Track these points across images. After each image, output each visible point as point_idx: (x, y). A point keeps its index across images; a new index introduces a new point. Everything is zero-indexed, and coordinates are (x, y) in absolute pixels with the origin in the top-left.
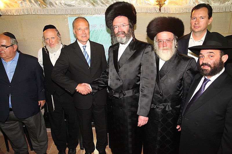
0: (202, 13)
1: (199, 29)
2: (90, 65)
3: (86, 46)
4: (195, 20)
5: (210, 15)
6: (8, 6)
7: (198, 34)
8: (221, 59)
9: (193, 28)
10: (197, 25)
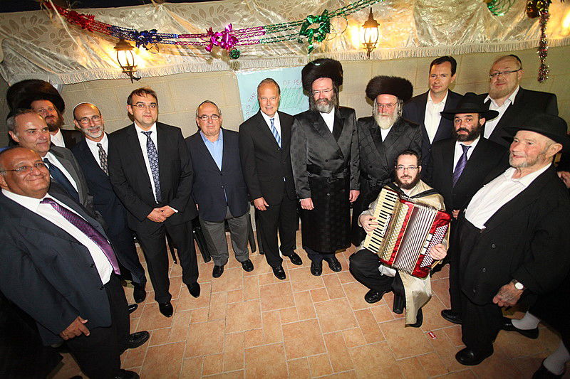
0: (445, 69)
1: (440, 89)
2: (280, 145)
3: (273, 119)
4: (435, 78)
5: (453, 71)
6: (150, 63)
7: (438, 96)
8: (479, 122)
9: (432, 87)
10: (438, 85)
